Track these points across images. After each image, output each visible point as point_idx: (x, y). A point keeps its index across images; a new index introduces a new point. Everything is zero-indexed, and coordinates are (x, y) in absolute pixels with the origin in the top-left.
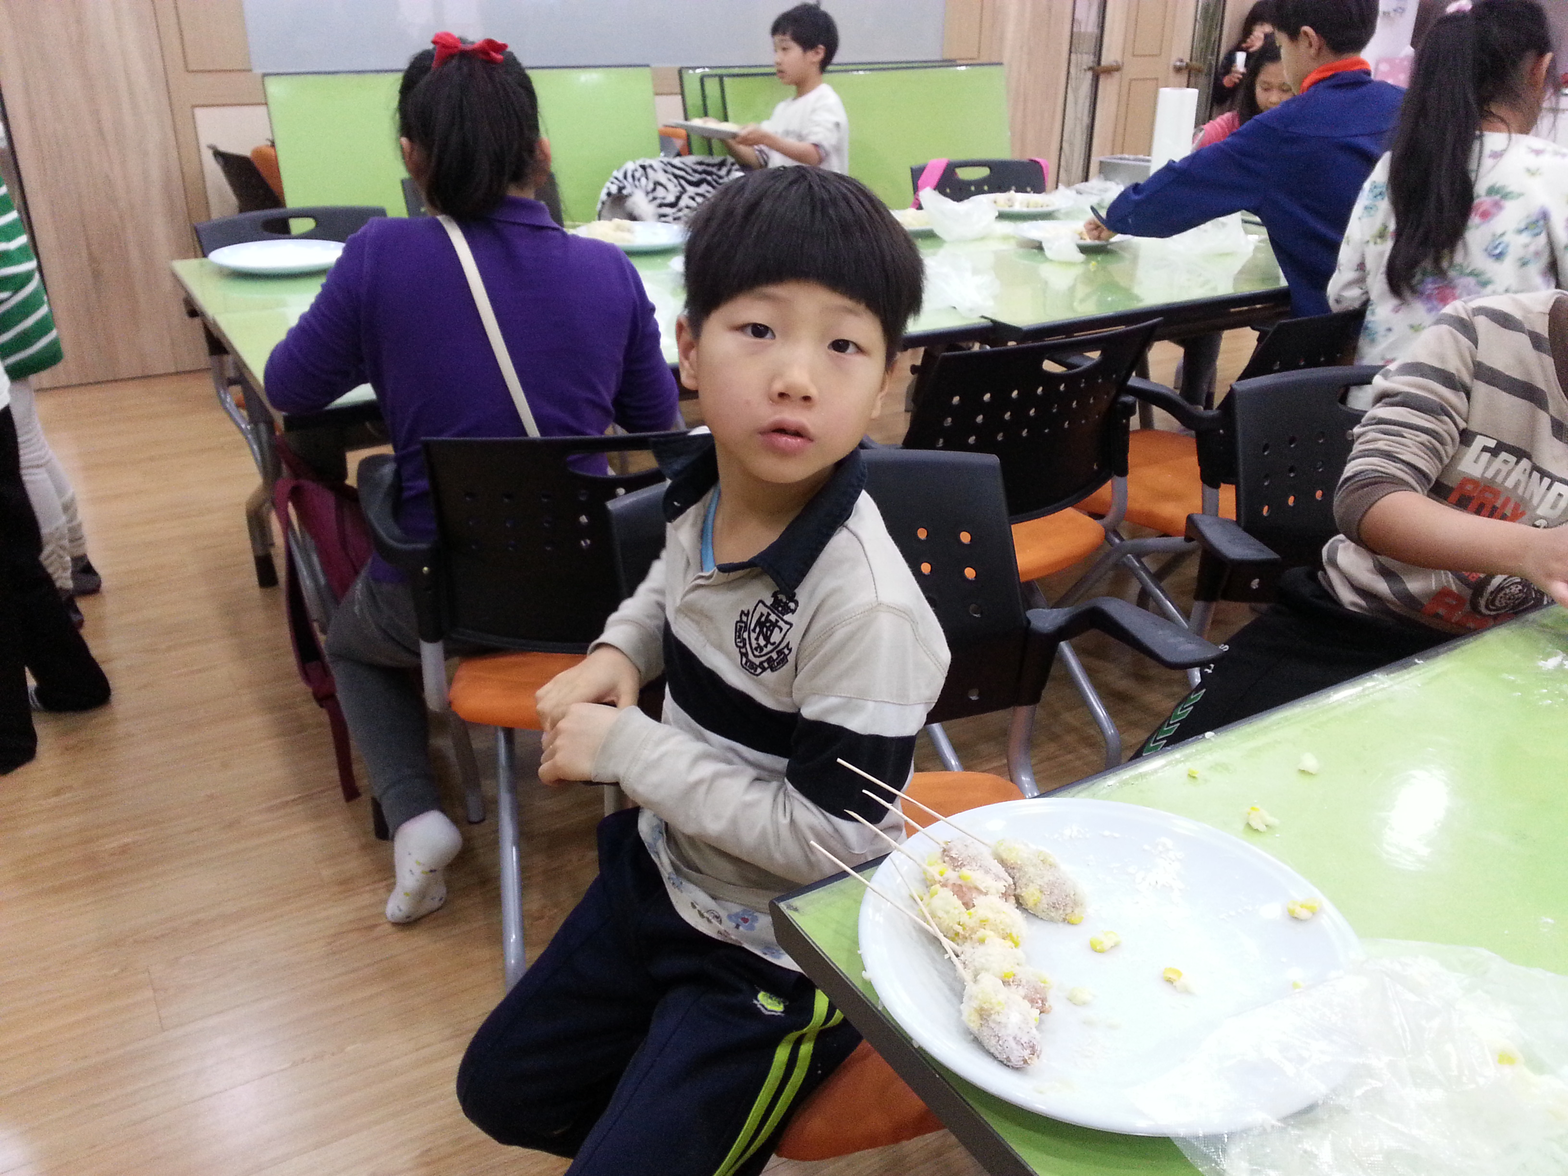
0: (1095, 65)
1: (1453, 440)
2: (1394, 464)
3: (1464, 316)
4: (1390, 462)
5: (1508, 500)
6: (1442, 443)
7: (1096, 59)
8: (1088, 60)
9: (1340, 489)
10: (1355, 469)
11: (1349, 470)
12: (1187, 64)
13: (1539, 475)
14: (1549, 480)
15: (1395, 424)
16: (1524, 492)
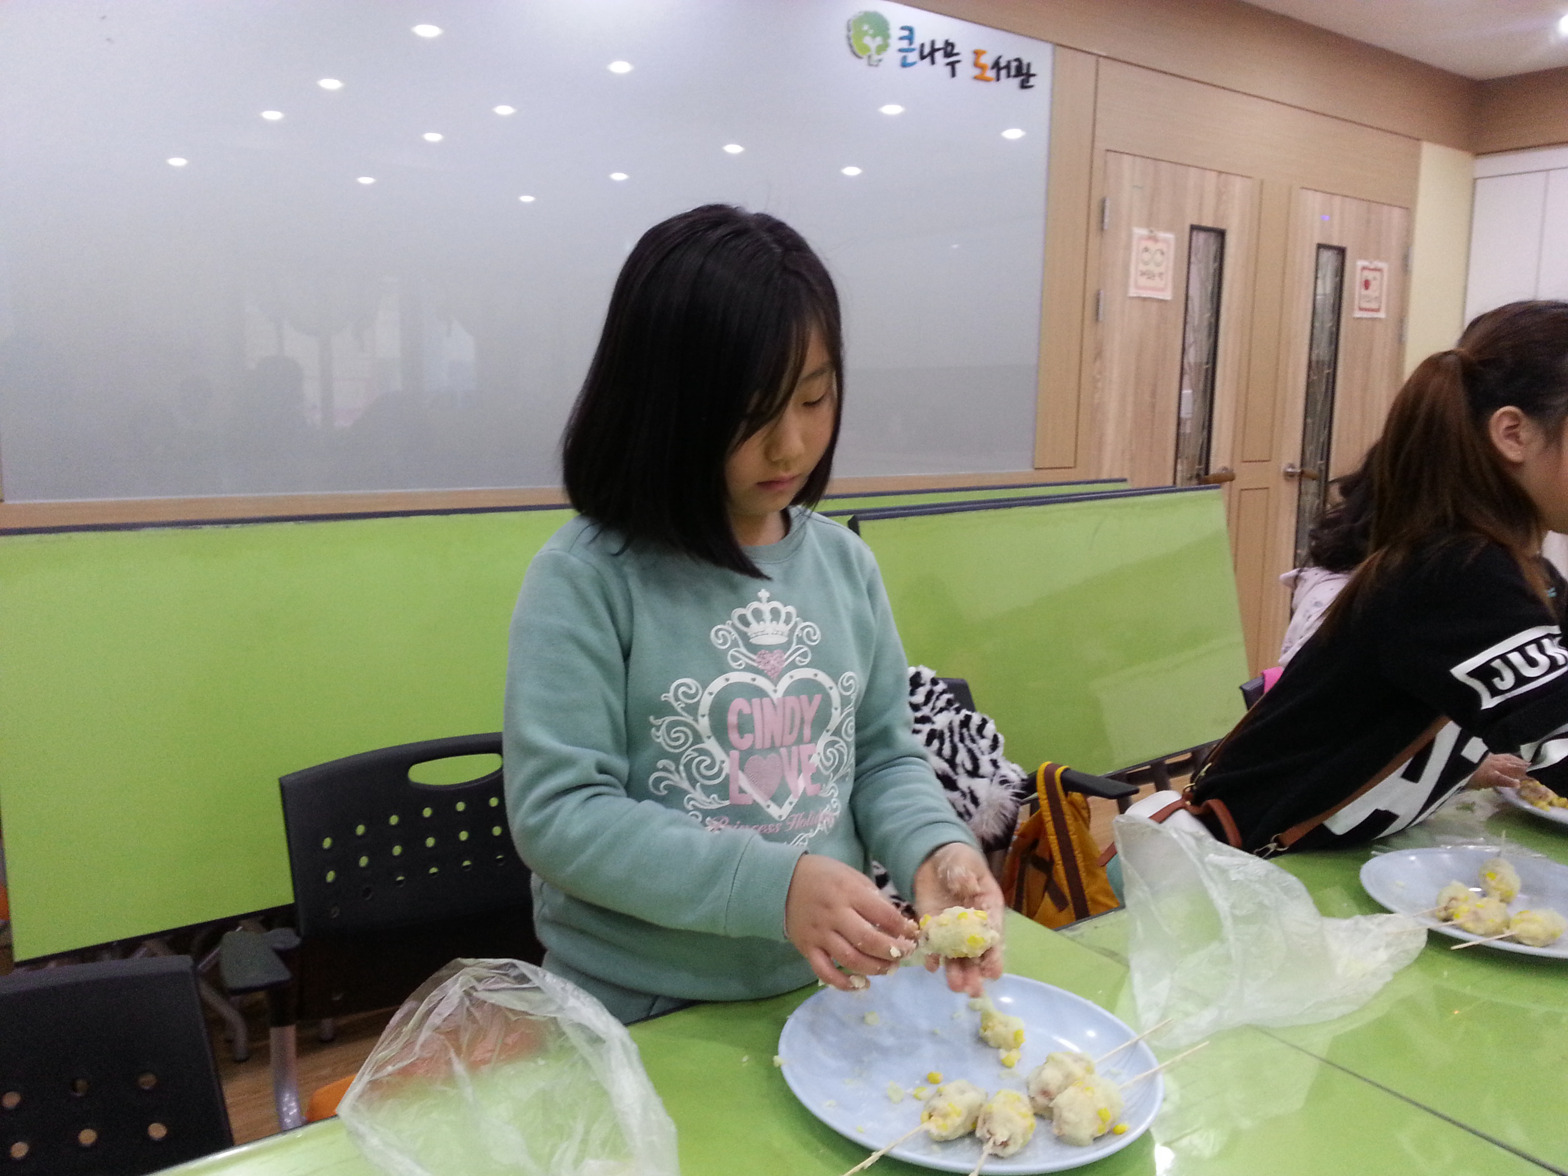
0: (1202, 473)
7: (1203, 466)
12: (1298, 470)
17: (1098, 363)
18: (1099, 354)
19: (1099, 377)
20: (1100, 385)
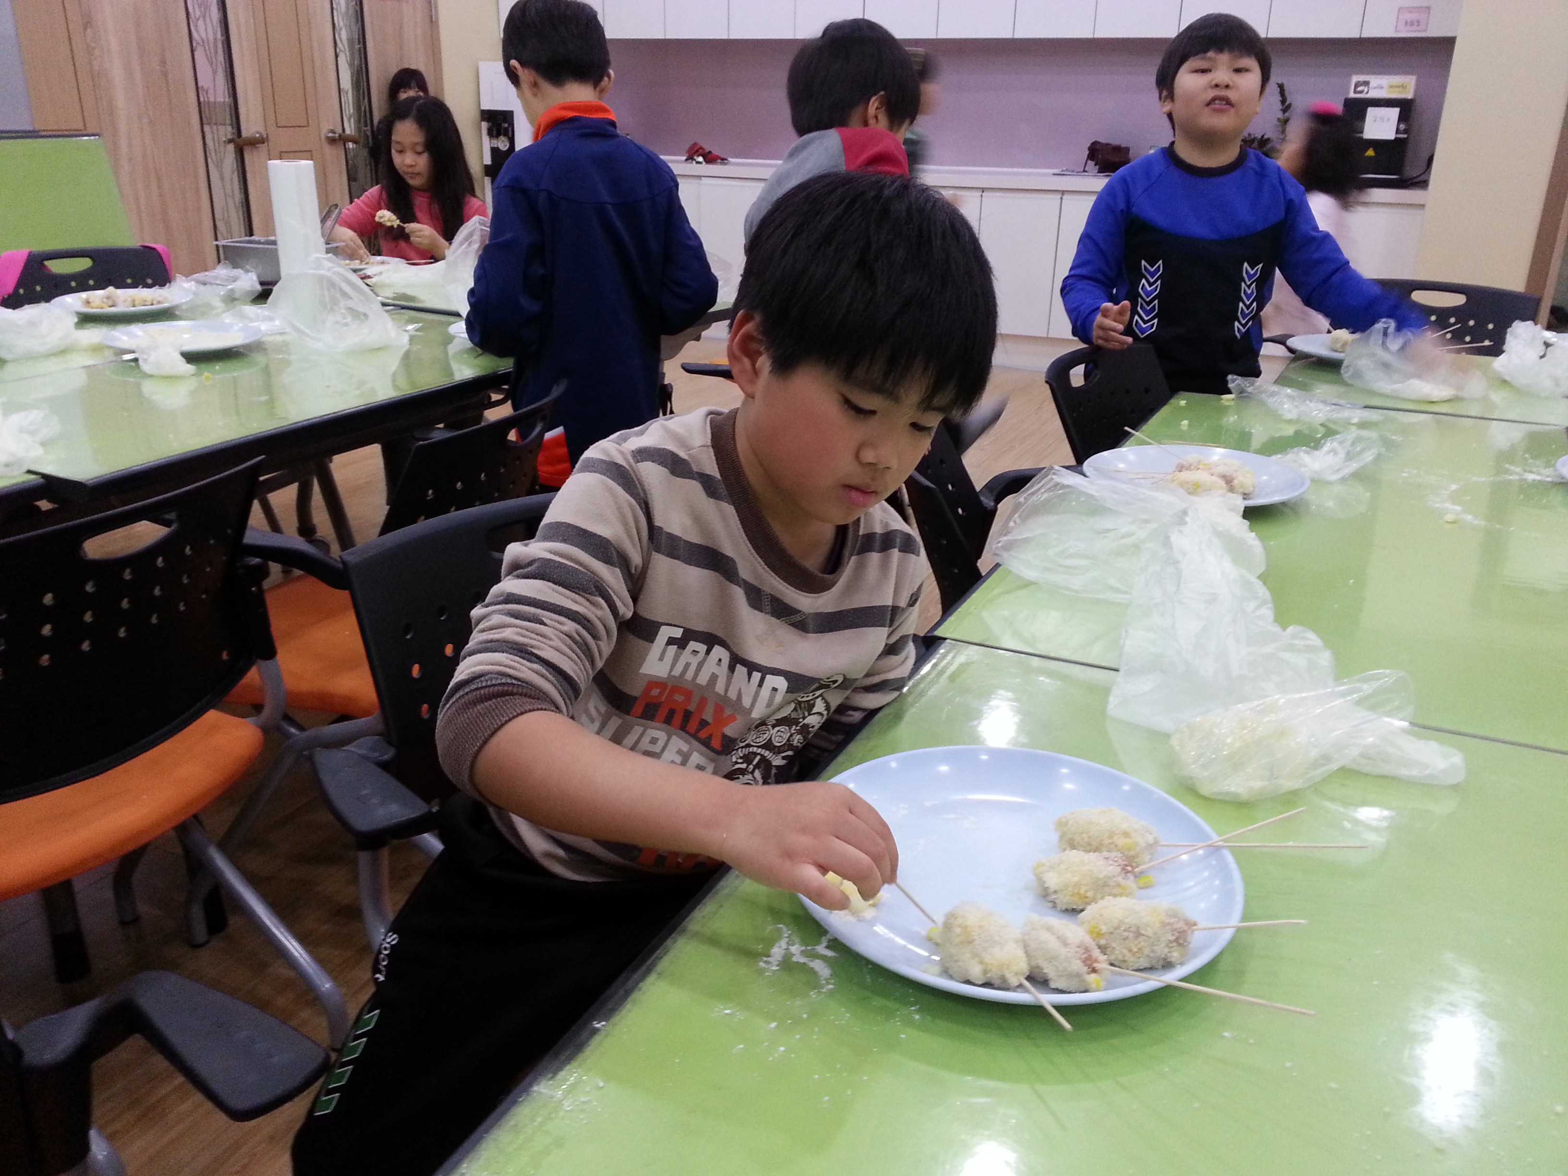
0: (235, 137)
1: (608, 631)
2: (528, 664)
3: (621, 461)
4: (525, 662)
5: (703, 701)
6: (595, 637)
7: (235, 131)
8: (227, 131)
9: (447, 701)
10: (473, 669)
11: (462, 672)
12: (340, 136)
13: (745, 670)
14: (760, 674)
15: (529, 604)
16: (726, 691)
17: (89, 32)
18: (88, 23)
19: (93, 45)
20: (97, 52)
